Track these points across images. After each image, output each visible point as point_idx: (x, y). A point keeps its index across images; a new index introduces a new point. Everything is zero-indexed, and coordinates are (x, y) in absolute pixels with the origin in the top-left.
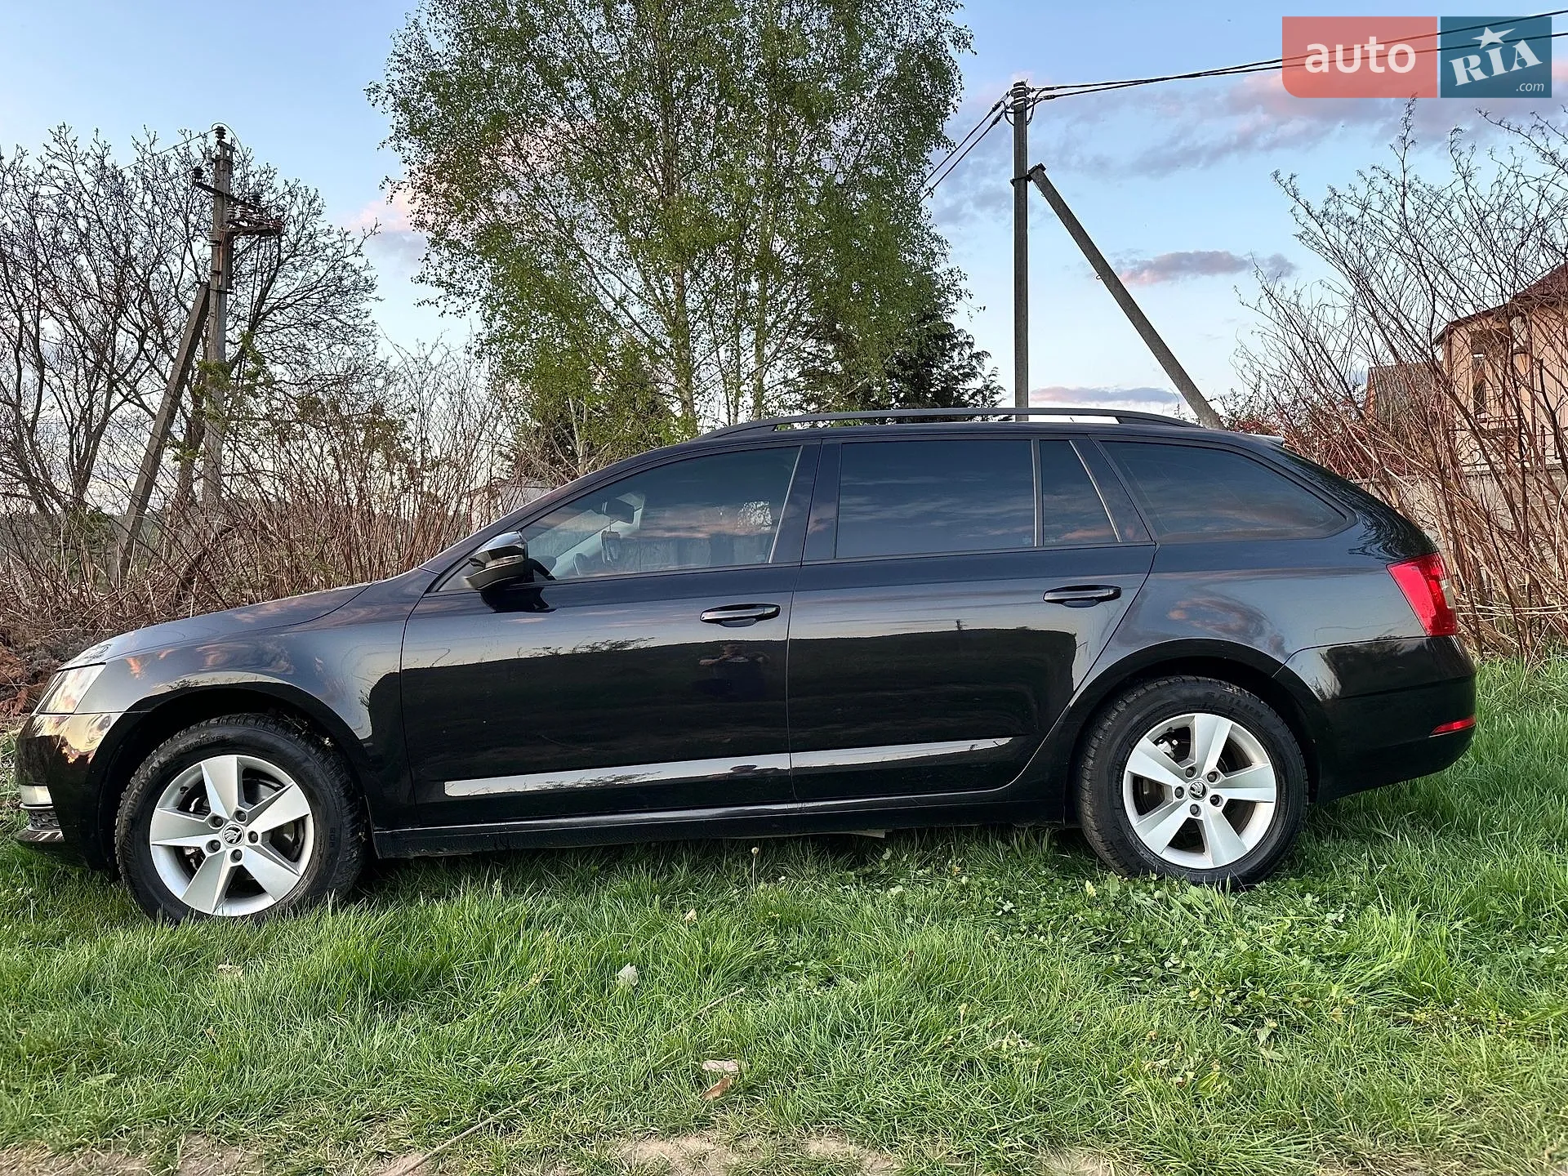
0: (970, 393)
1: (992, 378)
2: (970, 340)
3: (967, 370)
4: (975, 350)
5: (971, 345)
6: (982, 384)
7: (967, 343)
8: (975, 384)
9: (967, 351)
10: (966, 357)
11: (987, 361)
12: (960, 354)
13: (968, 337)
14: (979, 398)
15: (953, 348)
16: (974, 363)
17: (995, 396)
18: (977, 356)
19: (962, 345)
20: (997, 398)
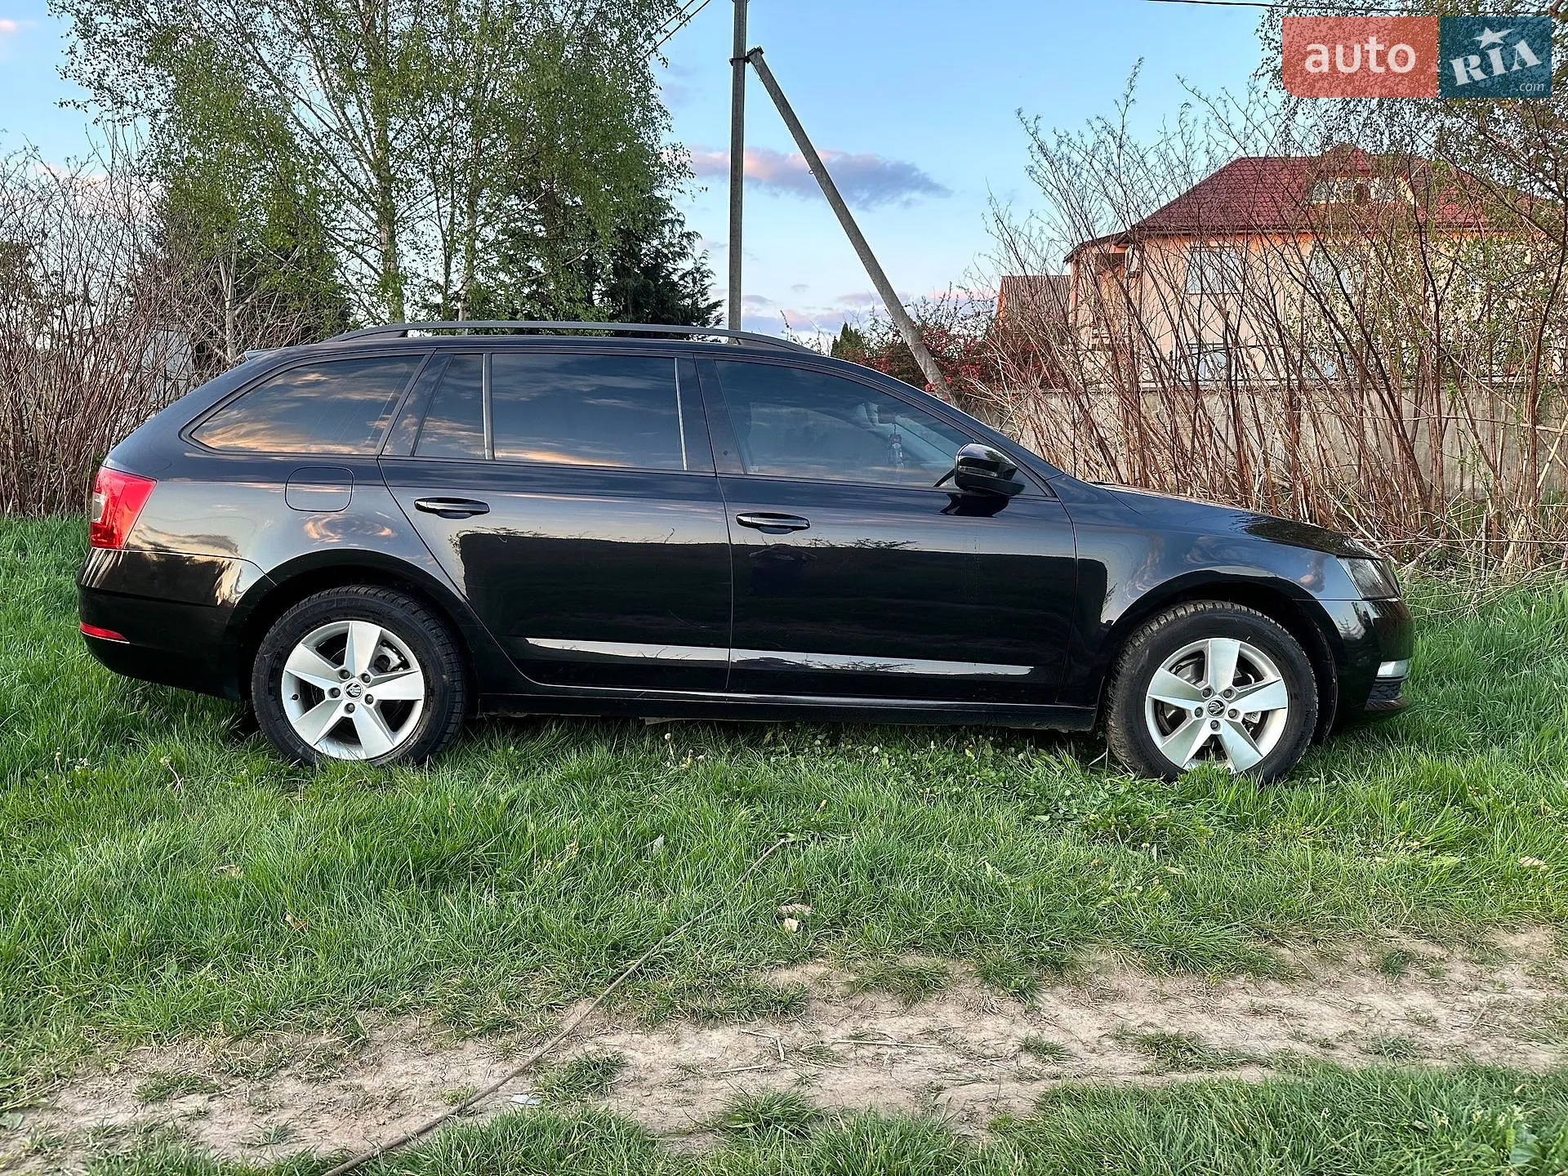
0: (680, 273)
1: (703, 260)
2: (681, 218)
3: (677, 249)
4: (686, 229)
5: (682, 223)
6: (693, 266)
7: (678, 221)
8: (686, 265)
9: (678, 229)
10: (677, 235)
11: (697, 242)
12: (671, 231)
13: (679, 215)
14: (689, 279)
15: (663, 223)
16: (685, 242)
17: (705, 279)
18: (688, 235)
19: (672, 222)
20: (707, 281)
